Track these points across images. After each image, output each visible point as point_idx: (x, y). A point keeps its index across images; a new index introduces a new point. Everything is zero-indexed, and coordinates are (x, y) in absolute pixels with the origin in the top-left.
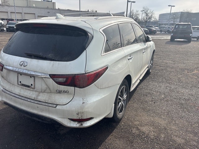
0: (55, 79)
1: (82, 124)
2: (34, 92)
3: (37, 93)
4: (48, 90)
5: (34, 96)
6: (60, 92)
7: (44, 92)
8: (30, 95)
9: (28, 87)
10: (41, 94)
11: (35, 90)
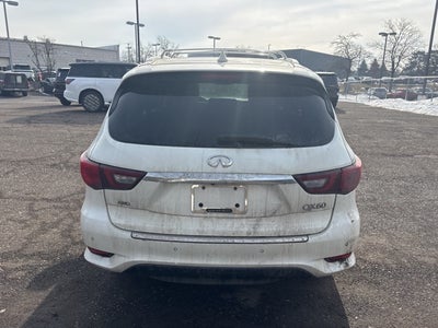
0: (305, 183)
1: (347, 264)
2: (244, 221)
3: (252, 222)
4: (284, 209)
5: (246, 229)
6: (309, 208)
7: (274, 214)
8: (234, 230)
9: (229, 211)
10: (264, 221)
11: (248, 215)
